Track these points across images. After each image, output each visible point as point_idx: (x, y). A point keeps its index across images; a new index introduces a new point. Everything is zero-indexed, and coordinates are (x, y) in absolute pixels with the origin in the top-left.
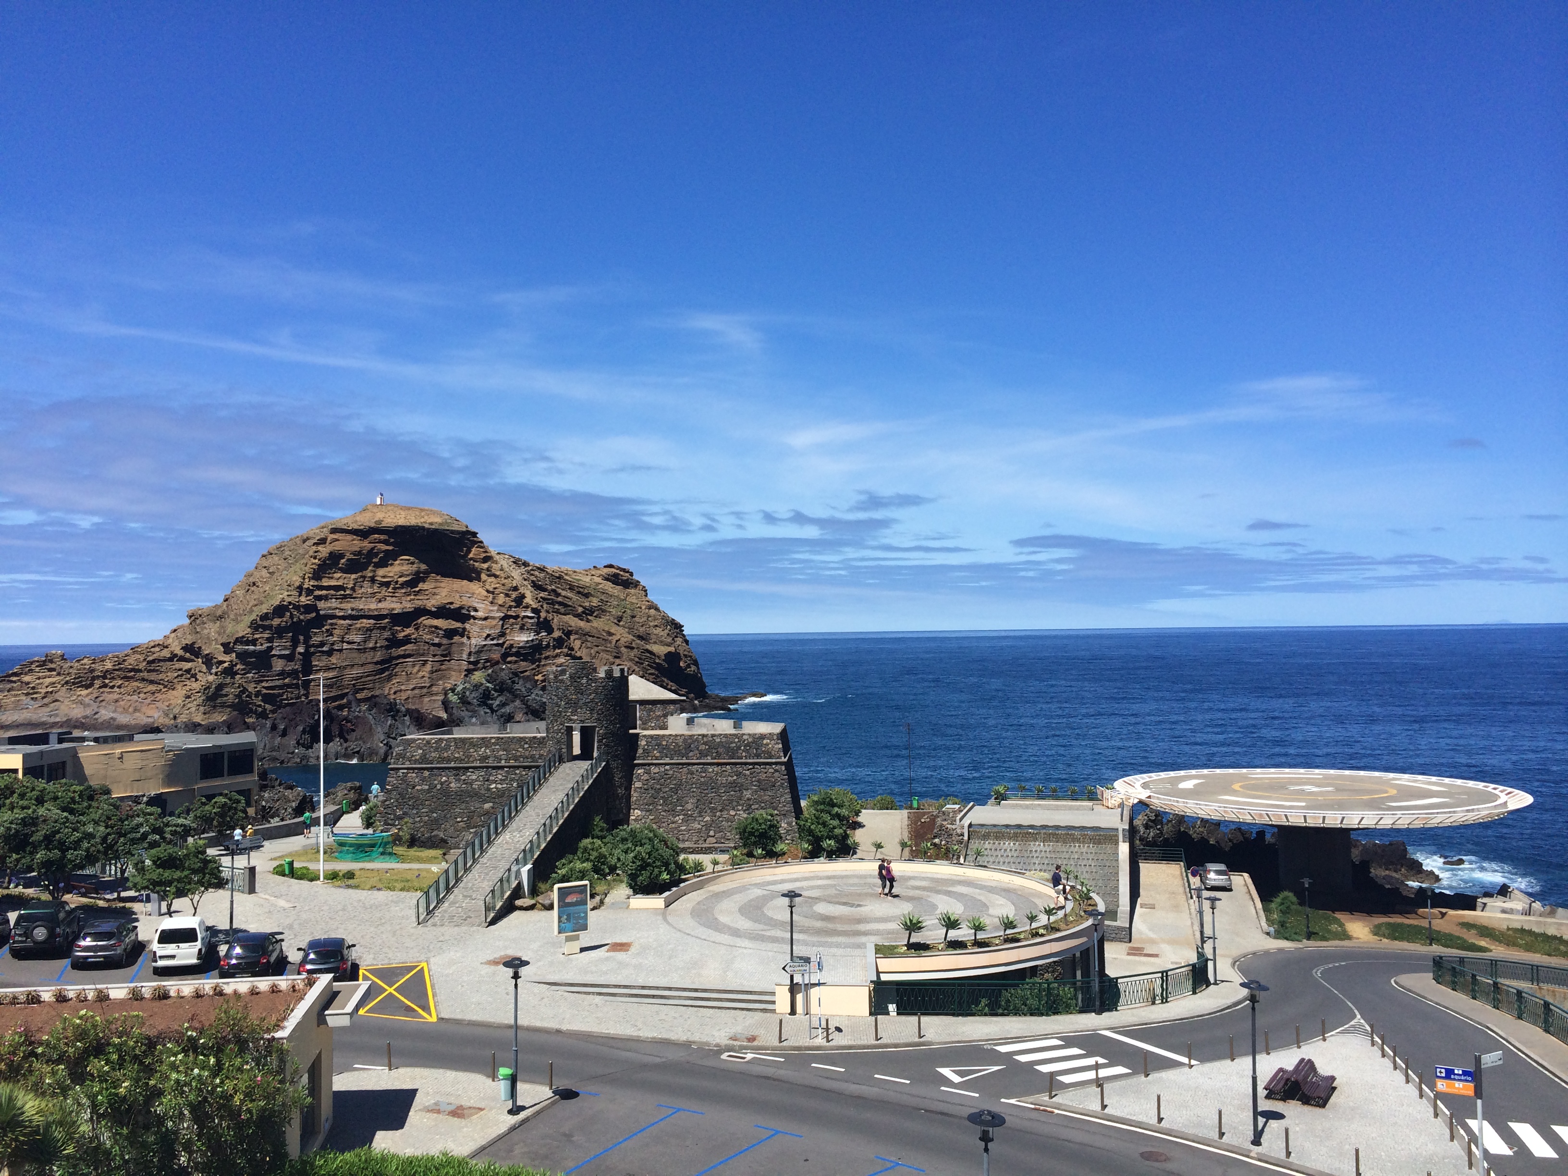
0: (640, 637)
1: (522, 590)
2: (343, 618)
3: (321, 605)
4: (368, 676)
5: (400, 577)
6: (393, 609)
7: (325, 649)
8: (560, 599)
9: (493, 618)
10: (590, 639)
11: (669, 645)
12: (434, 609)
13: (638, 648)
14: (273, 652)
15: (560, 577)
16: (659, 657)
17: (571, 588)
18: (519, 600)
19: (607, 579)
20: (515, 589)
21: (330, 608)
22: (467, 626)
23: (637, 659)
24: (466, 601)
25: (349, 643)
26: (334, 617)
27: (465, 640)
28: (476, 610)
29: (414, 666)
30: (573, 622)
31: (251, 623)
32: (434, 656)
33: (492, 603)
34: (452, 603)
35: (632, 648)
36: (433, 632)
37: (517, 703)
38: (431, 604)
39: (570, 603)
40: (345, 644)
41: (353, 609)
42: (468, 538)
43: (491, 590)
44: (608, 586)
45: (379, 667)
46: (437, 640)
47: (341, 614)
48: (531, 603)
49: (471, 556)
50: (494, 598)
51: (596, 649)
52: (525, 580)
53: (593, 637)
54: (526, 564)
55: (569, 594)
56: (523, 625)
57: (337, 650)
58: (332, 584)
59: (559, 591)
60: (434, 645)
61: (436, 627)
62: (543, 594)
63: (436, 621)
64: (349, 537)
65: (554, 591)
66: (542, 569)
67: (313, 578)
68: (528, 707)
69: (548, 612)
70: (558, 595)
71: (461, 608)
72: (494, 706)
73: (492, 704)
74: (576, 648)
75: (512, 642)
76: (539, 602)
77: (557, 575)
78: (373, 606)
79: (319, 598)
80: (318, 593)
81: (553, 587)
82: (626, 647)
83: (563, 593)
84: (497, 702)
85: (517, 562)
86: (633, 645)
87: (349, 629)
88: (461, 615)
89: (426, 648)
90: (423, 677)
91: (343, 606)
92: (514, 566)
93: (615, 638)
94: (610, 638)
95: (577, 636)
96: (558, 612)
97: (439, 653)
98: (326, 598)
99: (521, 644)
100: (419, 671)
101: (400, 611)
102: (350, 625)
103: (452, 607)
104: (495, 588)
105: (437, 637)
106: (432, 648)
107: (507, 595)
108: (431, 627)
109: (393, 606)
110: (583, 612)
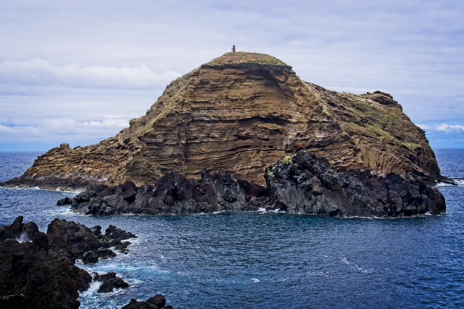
0: (398, 138)
1: (321, 104)
2: (209, 122)
3: (195, 114)
4: (223, 159)
5: (244, 96)
6: (239, 117)
7: (197, 141)
8: (346, 112)
9: (302, 122)
10: (366, 138)
11: (417, 143)
12: (264, 117)
13: (397, 144)
14: (167, 142)
15: (345, 99)
16: (411, 151)
17: (353, 106)
18: (319, 111)
19: (376, 101)
20: (317, 103)
21: (201, 116)
22: (286, 128)
23: (397, 152)
24: (284, 112)
25: (212, 138)
26: (202, 121)
27: (283, 136)
28: (291, 117)
29: (252, 153)
30: (355, 127)
31: (154, 124)
32: (265, 146)
33: (301, 113)
34: (275, 113)
35: (393, 145)
36: (264, 131)
37: (315, 178)
38: (263, 113)
39: (352, 115)
40: (210, 139)
41: (214, 117)
42: (286, 70)
43: (301, 104)
44: (377, 105)
45: (230, 153)
46: (266, 137)
47: (207, 119)
48: (327, 113)
49: (288, 82)
50: (302, 110)
51: (370, 144)
52: (323, 99)
53: (368, 136)
54: (324, 90)
55: (352, 109)
56: (321, 127)
57: (205, 142)
58: (202, 100)
59: (346, 107)
60: (264, 139)
61: (266, 128)
62: (335, 109)
63: (266, 124)
64: (212, 71)
65: (342, 107)
66: (334, 93)
67: (191, 97)
68: (322, 181)
69: (338, 119)
70: (345, 109)
71: (282, 115)
72: (298, 180)
73: (296, 179)
74: (357, 143)
75: (314, 138)
76: (332, 113)
77: (344, 97)
78: (227, 114)
79: (193, 109)
80: (194, 106)
81: (341, 105)
82: (389, 144)
83: (348, 108)
84: (301, 177)
85: (318, 88)
86: (394, 143)
87: (211, 129)
88: (282, 120)
89: (259, 141)
90: (258, 160)
91: (208, 114)
92: (316, 90)
93: (382, 138)
94: (378, 138)
95: (357, 136)
96: (344, 120)
97: (267, 145)
98: (198, 109)
99: (320, 140)
100: (255, 156)
101: (243, 118)
102: (213, 127)
103: (276, 115)
104: (303, 103)
105: (266, 135)
106: (263, 142)
107: (311, 107)
108: (263, 128)
109: (239, 114)
110: (361, 121)
